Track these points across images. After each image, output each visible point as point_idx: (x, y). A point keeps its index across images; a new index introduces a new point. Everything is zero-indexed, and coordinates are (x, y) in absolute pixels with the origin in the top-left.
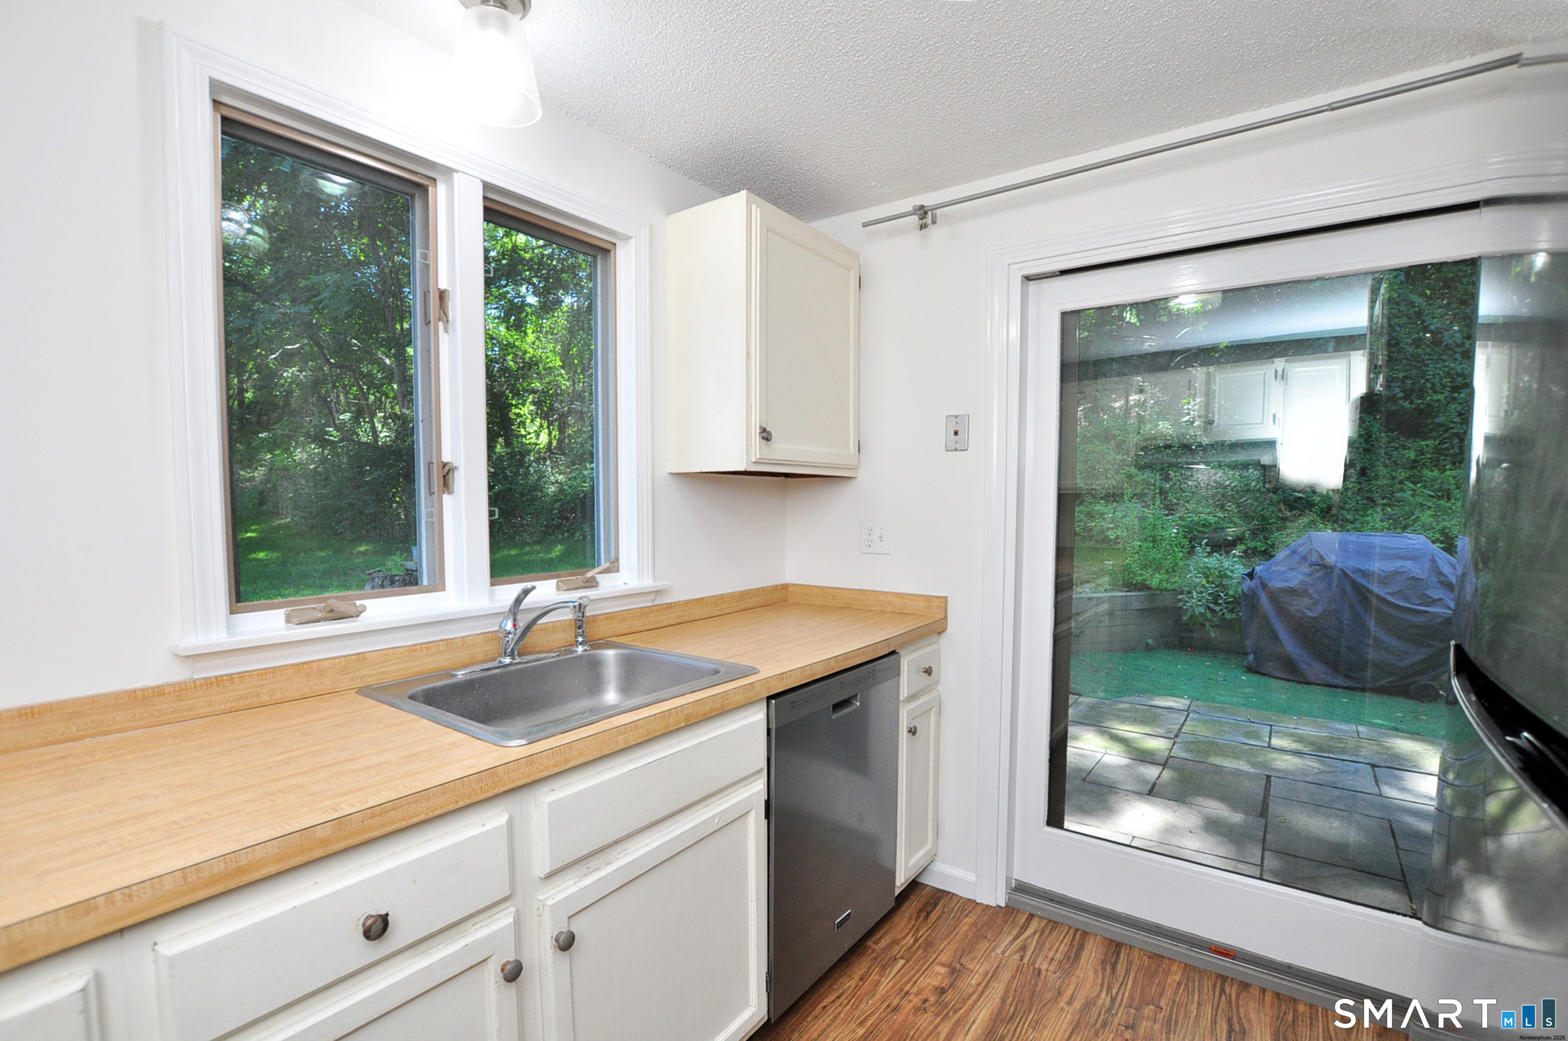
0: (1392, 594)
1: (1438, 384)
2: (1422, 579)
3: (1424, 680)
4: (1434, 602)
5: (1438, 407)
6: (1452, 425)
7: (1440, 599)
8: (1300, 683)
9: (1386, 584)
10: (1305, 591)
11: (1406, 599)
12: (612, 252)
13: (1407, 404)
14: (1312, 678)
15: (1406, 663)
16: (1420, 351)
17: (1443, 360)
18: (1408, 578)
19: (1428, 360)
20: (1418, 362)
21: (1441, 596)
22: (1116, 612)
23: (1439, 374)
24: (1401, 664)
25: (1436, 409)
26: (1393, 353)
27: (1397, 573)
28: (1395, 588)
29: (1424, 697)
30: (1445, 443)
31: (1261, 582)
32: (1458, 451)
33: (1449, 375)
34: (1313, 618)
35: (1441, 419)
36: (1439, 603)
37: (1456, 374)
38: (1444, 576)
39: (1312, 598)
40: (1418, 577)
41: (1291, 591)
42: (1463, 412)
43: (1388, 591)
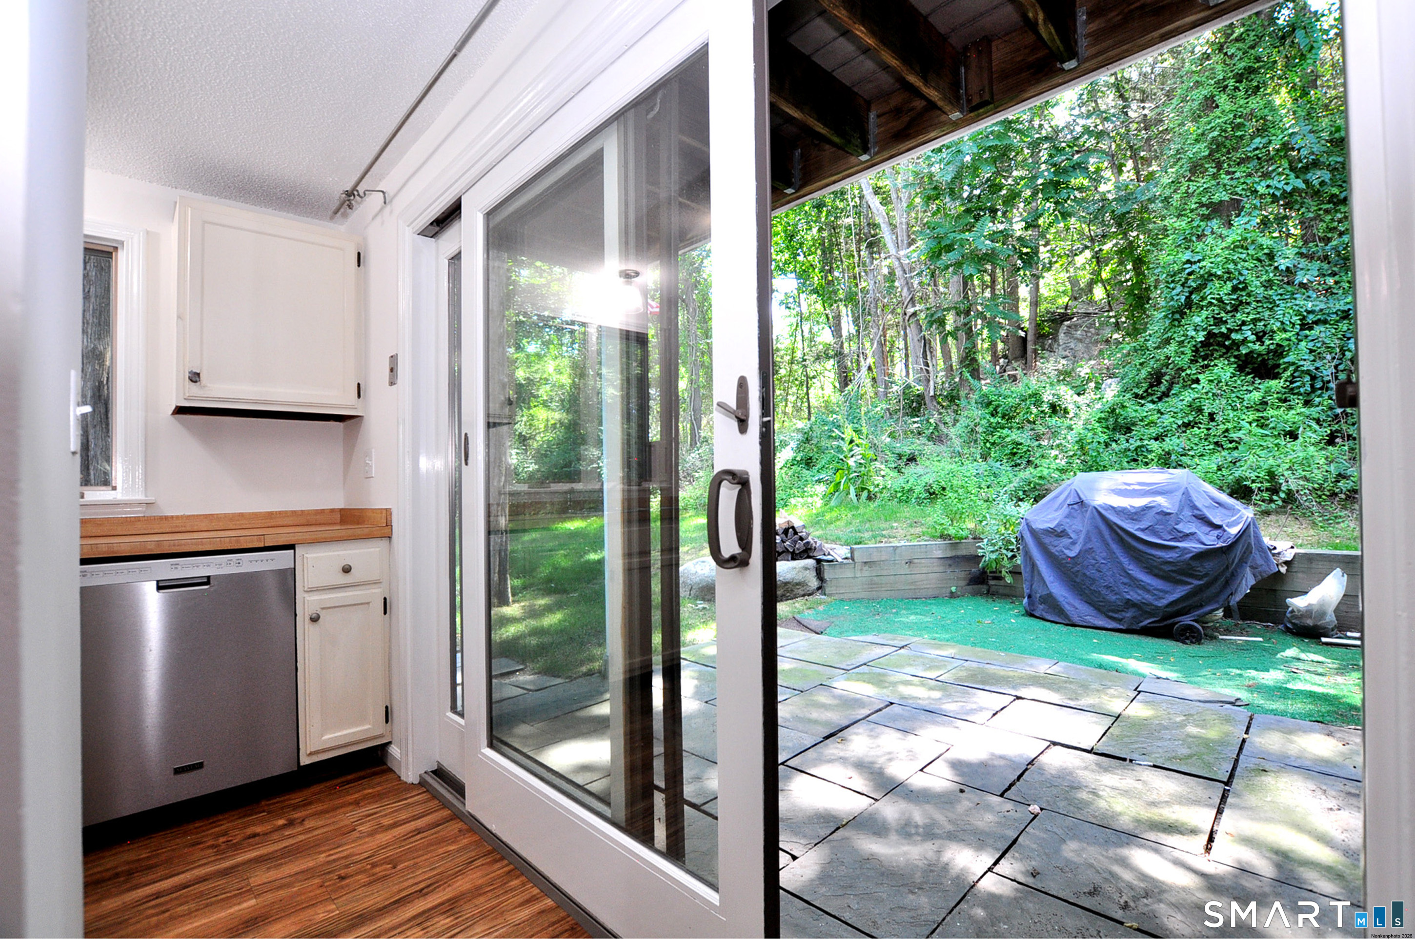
0: (1143, 530)
1: (1288, 323)
2: (1169, 514)
3: (1187, 620)
4: (1186, 536)
5: (1289, 345)
6: (1302, 363)
7: (1193, 534)
8: (1067, 625)
9: (1135, 520)
10: (1064, 531)
11: (1155, 533)
12: (114, 254)
13: (1257, 347)
14: (1076, 619)
15: (1165, 602)
16: (1271, 292)
17: (1295, 299)
18: (1157, 513)
19: (1279, 300)
20: (1271, 303)
21: (1193, 530)
22: (916, 561)
23: (1289, 313)
24: (1156, 603)
25: (1287, 349)
26: (1242, 296)
27: (1146, 508)
28: (1144, 525)
29: (1187, 638)
30: (1296, 382)
31: (1027, 524)
32: (1309, 389)
33: (1298, 313)
34: (1071, 558)
35: (1291, 358)
36: (1191, 537)
37: (1306, 311)
38: (1198, 509)
39: (1071, 538)
40: (1168, 511)
41: (1051, 532)
42: (1315, 348)
43: (1138, 527)
